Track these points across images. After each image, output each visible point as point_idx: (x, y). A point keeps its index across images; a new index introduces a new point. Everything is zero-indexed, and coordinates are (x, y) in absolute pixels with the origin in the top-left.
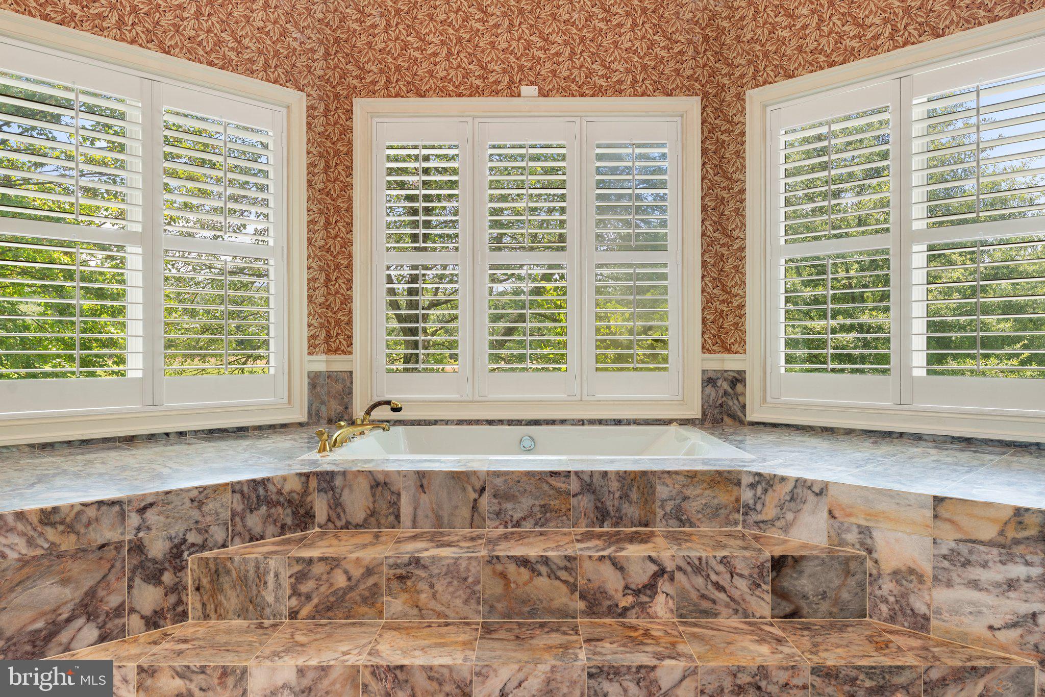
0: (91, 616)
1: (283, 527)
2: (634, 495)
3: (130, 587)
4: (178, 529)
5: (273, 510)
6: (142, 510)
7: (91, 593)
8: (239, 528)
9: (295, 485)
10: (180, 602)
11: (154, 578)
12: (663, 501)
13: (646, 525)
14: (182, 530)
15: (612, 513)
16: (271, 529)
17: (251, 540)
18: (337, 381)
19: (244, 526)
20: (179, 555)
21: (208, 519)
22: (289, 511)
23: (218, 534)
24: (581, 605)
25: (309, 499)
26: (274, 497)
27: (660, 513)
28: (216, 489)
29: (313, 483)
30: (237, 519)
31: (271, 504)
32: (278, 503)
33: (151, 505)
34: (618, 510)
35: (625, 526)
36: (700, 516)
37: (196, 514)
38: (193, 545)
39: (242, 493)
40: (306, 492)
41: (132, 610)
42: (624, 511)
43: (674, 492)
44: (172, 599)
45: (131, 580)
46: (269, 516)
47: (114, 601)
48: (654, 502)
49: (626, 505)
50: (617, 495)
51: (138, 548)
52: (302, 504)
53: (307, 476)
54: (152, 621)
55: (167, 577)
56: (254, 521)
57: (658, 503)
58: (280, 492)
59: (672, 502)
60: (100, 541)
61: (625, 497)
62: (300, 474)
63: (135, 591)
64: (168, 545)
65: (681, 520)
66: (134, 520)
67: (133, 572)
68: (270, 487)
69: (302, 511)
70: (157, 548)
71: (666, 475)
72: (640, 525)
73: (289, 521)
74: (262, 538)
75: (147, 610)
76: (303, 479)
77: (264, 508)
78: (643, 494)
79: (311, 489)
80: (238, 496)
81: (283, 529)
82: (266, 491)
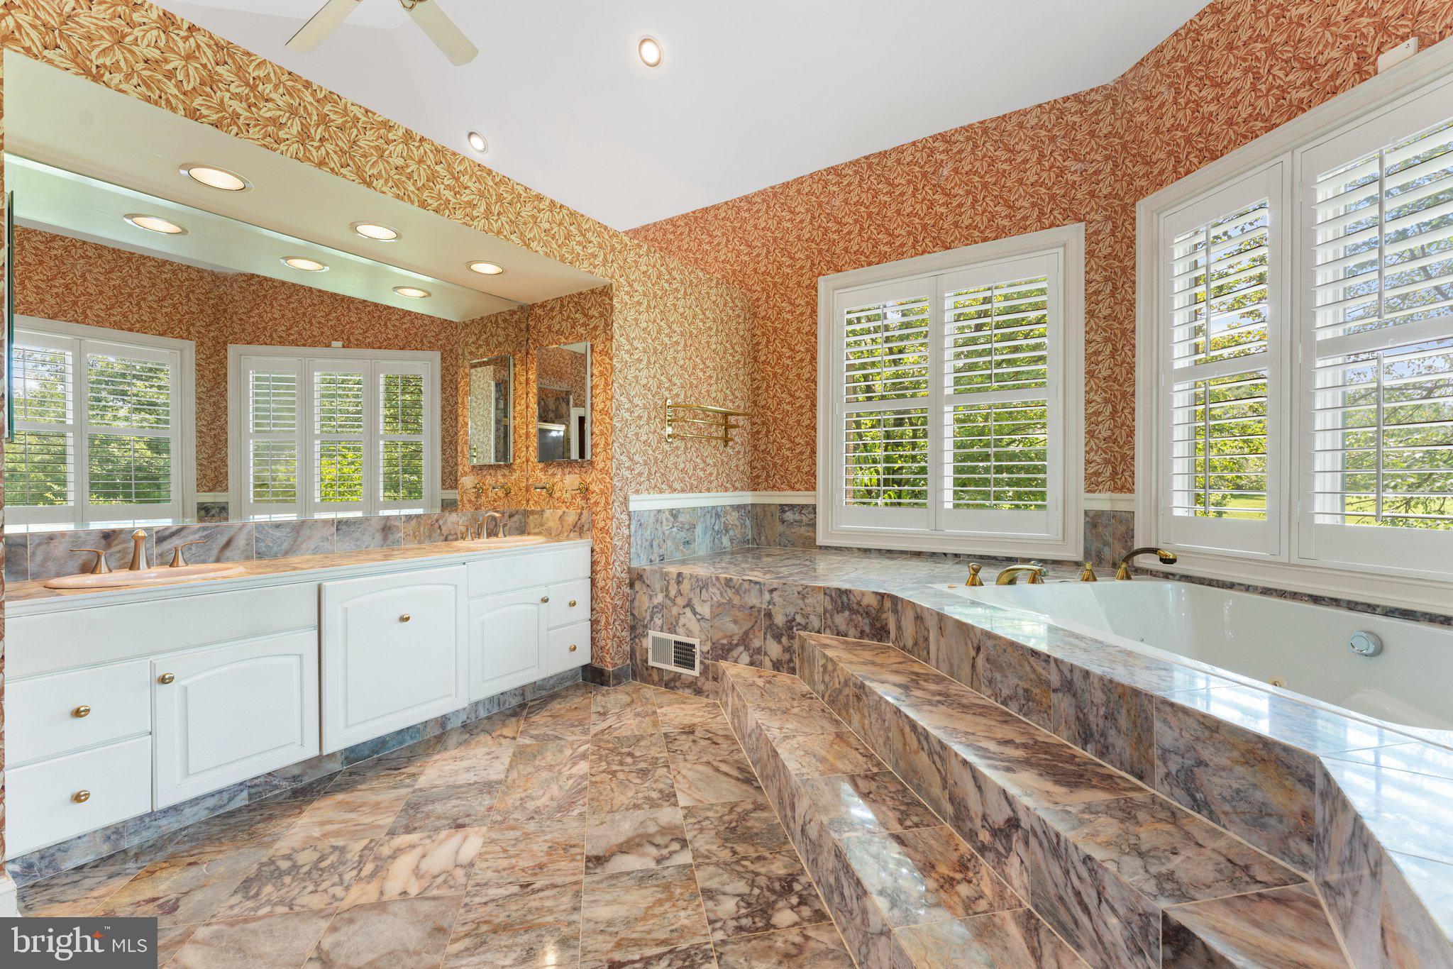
0: (747, 648)
1: (862, 632)
2: (1123, 721)
3: (765, 638)
4: (791, 610)
5: (854, 617)
6: (771, 591)
7: (746, 633)
8: (829, 622)
9: (873, 601)
10: (791, 660)
11: (777, 638)
12: (1165, 751)
13: (1141, 778)
14: (793, 611)
15: (1097, 736)
16: (852, 631)
17: (838, 634)
18: (1121, 522)
19: (833, 622)
20: (791, 628)
21: (809, 609)
22: (867, 621)
23: (816, 623)
24: (949, 809)
25: (884, 616)
26: (855, 607)
27: (1160, 770)
28: (814, 588)
29: (888, 604)
30: (828, 615)
31: (854, 612)
32: (857, 612)
33: (776, 589)
34: (1103, 735)
35: (1111, 763)
36: (1227, 808)
37: (800, 602)
38: (799, 624)
39: (831, 596)
40: (881, 609)
41: (766, 654)
42: (1110, 740)
43: (1181, 743)
44: (787, 656)
45: (765, 634)
46: (851, 620)
47: (757, 643)
48: (1151, 745)
49: (1112, 732)
50: (1102, 711)
51: (769, 615)
52: (877, 619)
53: (882, 596)
54: (777, 665)
55: (784, 640)
56: (840, 620)
57: (1156, 752)
58: (859, 604)
59: (1180, 760)
60: (750, 604)
61: (1110, 717)
62: (876, 593)
63: (767, 642)
64: (785, 619)
65: (1194, 799)
66: (767, 596)
67: (766, 629)
68: (852, 597)
69: (878, 625)
70: (780, 620)
71: (1168, 709)
72: (1132, 773)
73: (867, 629)
74: (846, 636)
75: (774, 657)
76: (879, 597)
77: (847, 613)
78: (1134, 723)
79: (886, 609)
80: (828, 598)
81: (862, 634)
82: (849, 600)
